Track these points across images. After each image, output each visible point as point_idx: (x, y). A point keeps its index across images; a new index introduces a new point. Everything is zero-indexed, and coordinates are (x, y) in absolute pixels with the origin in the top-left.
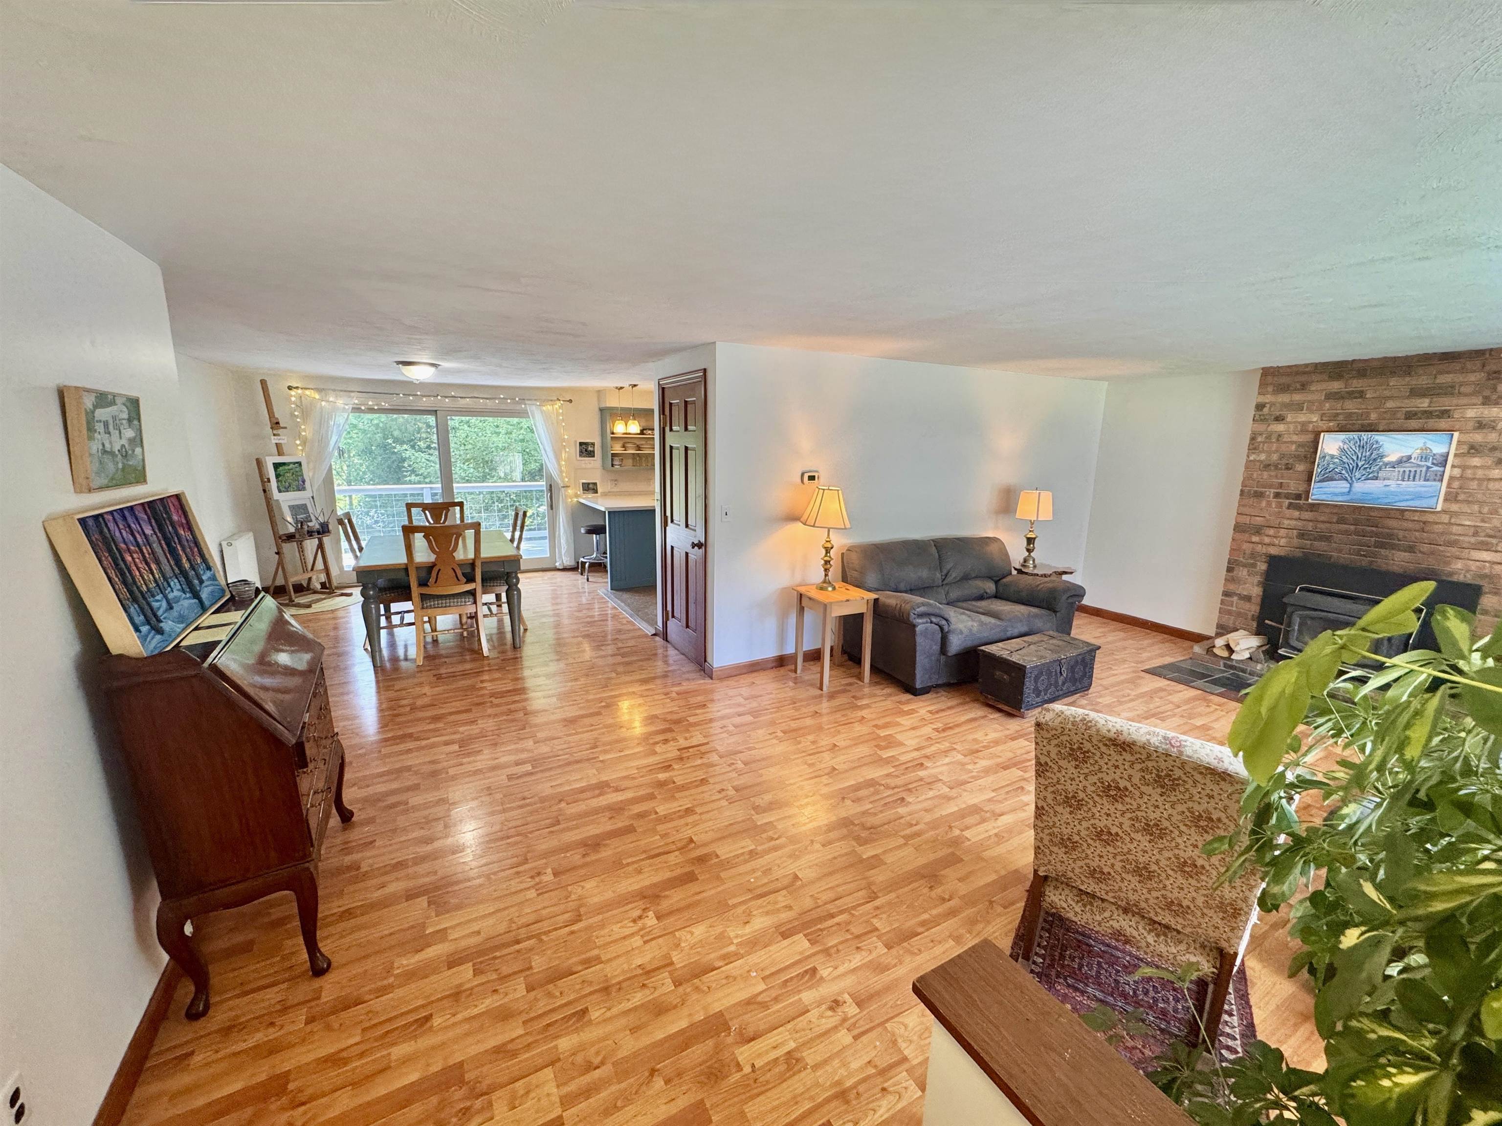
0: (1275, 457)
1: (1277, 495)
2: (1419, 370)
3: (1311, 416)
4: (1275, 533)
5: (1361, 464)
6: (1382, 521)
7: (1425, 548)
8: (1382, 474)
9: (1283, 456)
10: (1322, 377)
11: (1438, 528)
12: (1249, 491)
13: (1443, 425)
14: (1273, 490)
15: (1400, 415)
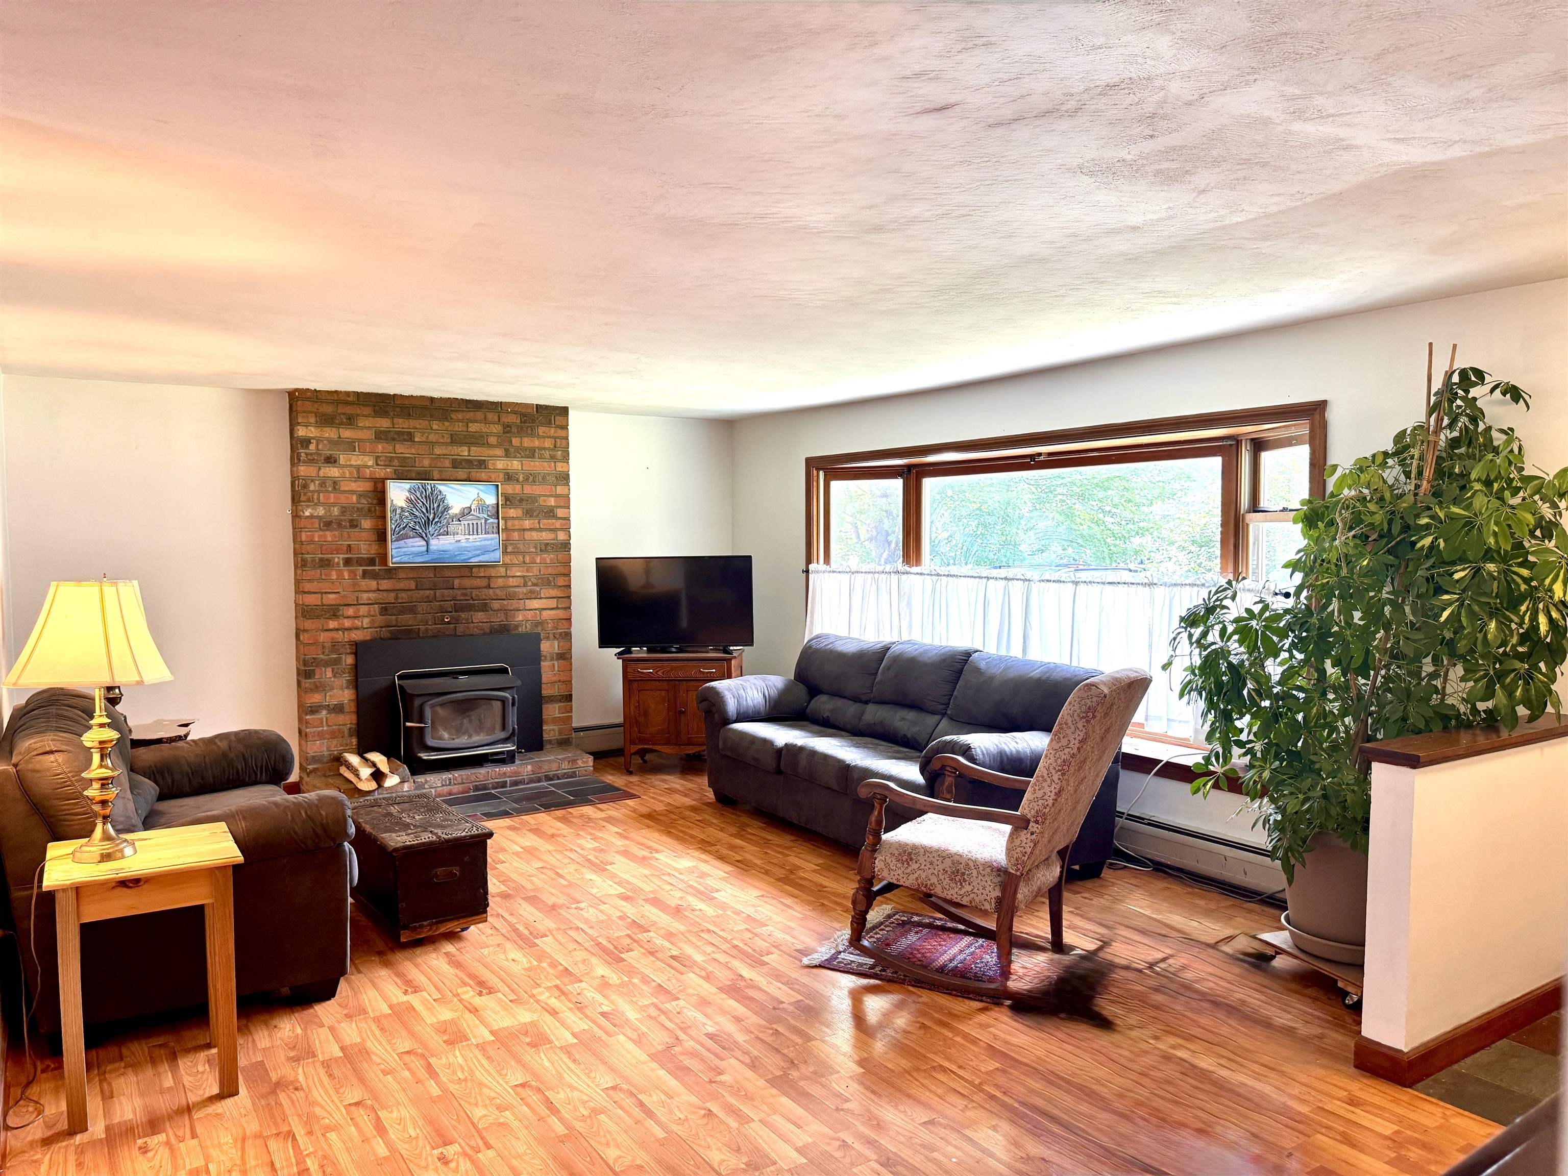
0: (336, 511)
1: (348, 562)
2: (453, 416)
3: (366, 459)
4: (355, 612)
5: (431, 517)
6: (457, 582)
7: (496, 605)
8: (451, 528)
9: (344, 510)
10: (367, 411)
11: (500, 582)
12: (313, 560)
13: (483, 476)
14: (341, 556)
15: (447, 463)
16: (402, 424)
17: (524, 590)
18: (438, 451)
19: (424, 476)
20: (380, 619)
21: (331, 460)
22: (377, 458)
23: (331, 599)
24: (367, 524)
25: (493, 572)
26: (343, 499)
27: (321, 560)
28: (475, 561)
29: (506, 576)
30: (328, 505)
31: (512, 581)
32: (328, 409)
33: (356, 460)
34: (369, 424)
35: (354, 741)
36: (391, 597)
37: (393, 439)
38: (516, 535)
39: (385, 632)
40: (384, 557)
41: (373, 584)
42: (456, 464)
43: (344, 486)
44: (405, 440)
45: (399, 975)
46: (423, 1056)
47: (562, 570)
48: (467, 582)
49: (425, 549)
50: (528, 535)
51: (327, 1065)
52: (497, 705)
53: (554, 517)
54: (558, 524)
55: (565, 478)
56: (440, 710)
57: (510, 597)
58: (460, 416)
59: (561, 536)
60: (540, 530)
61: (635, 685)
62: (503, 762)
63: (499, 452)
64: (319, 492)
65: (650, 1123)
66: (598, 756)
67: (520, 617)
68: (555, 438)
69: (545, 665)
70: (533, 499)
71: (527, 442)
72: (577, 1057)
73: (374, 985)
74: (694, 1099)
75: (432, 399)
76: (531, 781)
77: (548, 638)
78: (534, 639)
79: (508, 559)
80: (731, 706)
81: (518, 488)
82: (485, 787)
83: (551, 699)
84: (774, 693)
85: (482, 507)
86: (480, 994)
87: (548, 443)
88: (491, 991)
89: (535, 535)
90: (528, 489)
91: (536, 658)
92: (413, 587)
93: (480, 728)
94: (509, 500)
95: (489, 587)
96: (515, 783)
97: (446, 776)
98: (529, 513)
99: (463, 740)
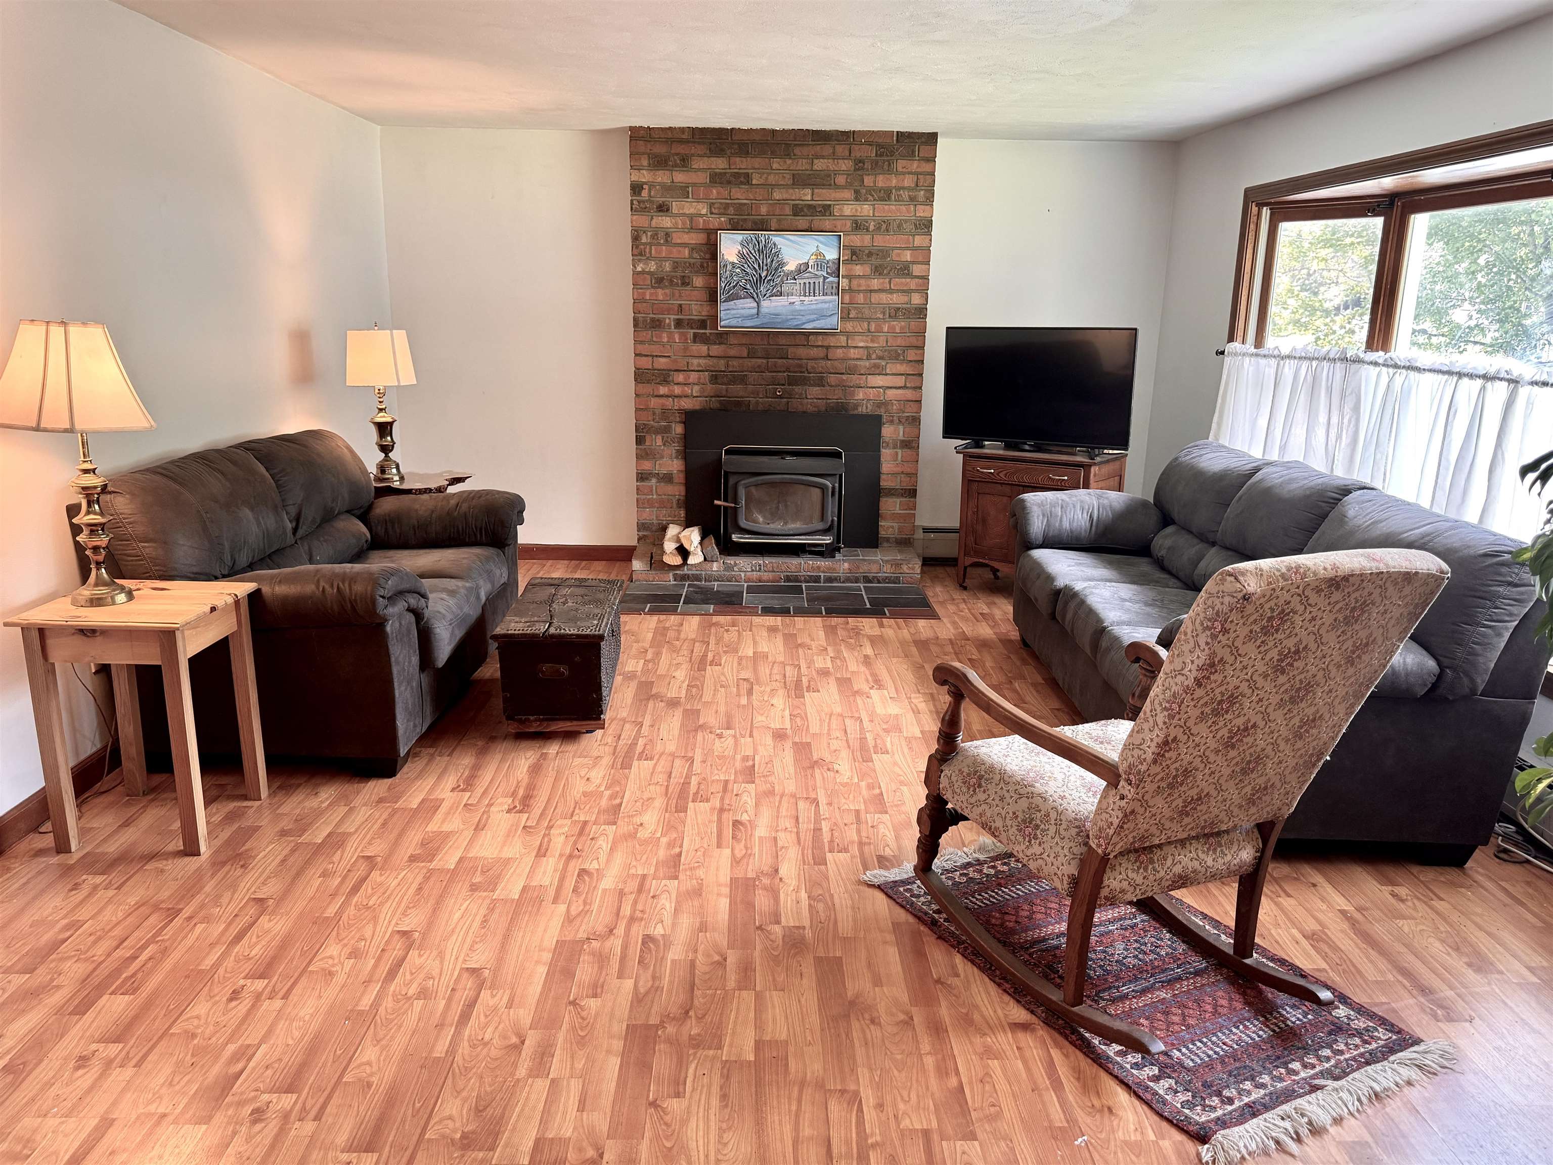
0: (668, 266)
1: (679, 324)
2: (797, 151)
3: (700, 206)
4: (685, 379)
5: (764, 274)
6: (791, 350)
7: (832, 379)
8: (785, 288)
9: (676, 265)
10: (701, 149)
11: (839, 353)
12: (645, 321)
13: (827, 224)
14: (672, 317)
15: (788, 210)
16: (742, 164)
17: (867, 363)
18: (777, 195)
19: (761, 226)
20: (710, 388)
21: (663, 209)
22: (711, 205)
23: (662, 363)
24: (699, 281)
25: (832, 341)
26: (675, 253)
27: (653, 320)
28: (810, 327)
29: (847, 347)
30: (660, 260)
31: (853, 353)
32: (661, 149)
33: (690, 207)
34: (704, 165)
35: (682, 513)
36: (722, 364)
37: (729, 182)
38: (860, 298)
39: (715, 404)
40: (714, 318)
41: (704, 349)
42: (797, 211)
43: (677, 238)
44: (742, 183)
47: (914, 341)
48: (802, 352)
49: (755, 311)
50: (875, 298)
52: (816, 492)
53: (909, 275)
54: (913, 284)
55: (926, 226)
56: (753, 489)
57: (852, 371)
58: (805, 151)
59: (916, 299)
60: (891, 291)
61: (975, 486)
62: (821, 554)
63: (848, 194)
64: (651, 244)
66: (929, 562)
67: (860, 395)
68: (917, 174)
69: (886, 453)
70: (884, 253)
71: (881, 181)
75: (774, 132)
76: (848, 580)
77: (892, 422)
78: (875, 422)
79: (849, 326)
81: (867, 238)
83: (891, 492)
84: (1107, 515)
85: (819, 265)
87: (908, 181)
89: (884, 298)
90: (881, 241)
91: (874, 443)
92: (745, 354)
93: (796, 517)
94: (855, 254)
95: (826, 358)
96: (830, 580)
97: (759, 561)
98: (878, 271)
99: (777, 526)
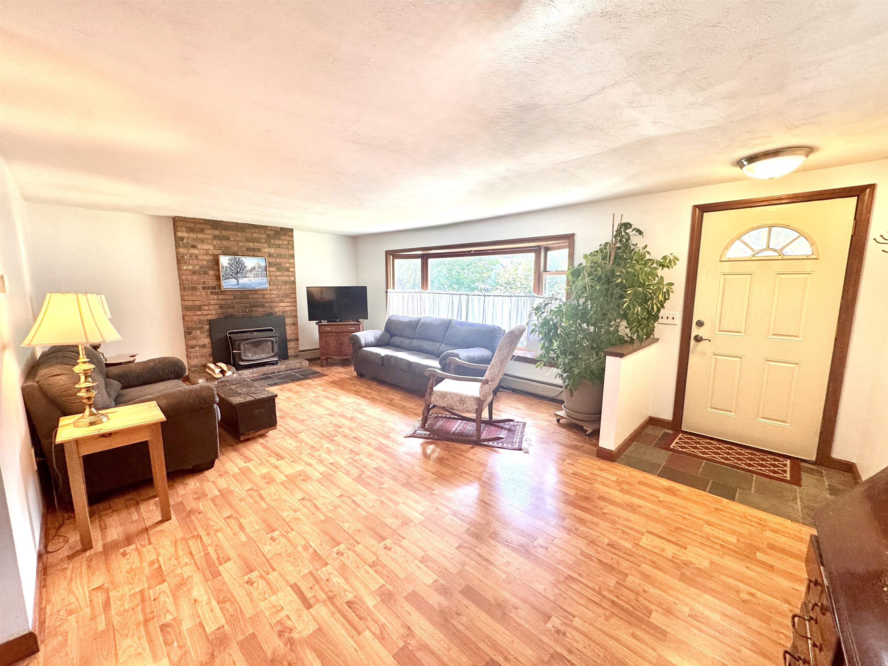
0: (197, 267)
1: (204, 288)
2: (246, 230)
3: (209, 246)
4: (208, 308)
5: (239, 270)
6: (250, 296)
7: (267, 305)
8: (247, 275)
9: (201, 267)
10: (209, 227)
11: (268, 296)
12: (188, 287)
13: (259, 254)
14: (201, 286)
15: (244, 249)
16: (225, 233)
17: (278, 299)
18: (240, 244)
19: (235, 254)
20: (220, 311)
21: (194, 247)
22: (214, 246)
23: (198, 303)
24: (211, 273)
25: (265, 292)
26: (201, 263)
27: (192, 287)
28: (257, 288)
29: (270, 294)
30: (194, 265)
31: (273, 296)
32: (192, 225)
33: (205, 247)
34: (210, 233)
35: (211, 358)
36: (223, 302)
37: (221, 239)
38: (274, 278)
39: (221, 316)
40: (219, 286)
41: (215, 297)
42: (248, 250)
43: (200, 257)
44: (225, 239)
45: (241, 454)
46: (257, 491)
47: (293, 291)
48: (255, 296)
49: (237, 283)
50: (279, 278)
51: (213, 500)
52: (270, 343)
53: (289, 271)
54: (290, 274)
55: (293, 256)
56: (246, 346)
57: (273, 302)
58: (249, 230)
59: (292, 278)
60: (283, 276)
61: (323, 334)
62: (273, 364)
63: (265, 245)
64: (189, 259)
65: (359, 509)
66: (310, 360)
67: (277, 309)
68: (288, 240)
69: (287, 327)
70: (280, 264)
71: (277, 242)
72: (323, 483)
73: (231, 460)
74: (375, 497)
75: (237, 223)
76: (285, 371)
77: (288, 317)
78: (284, 318)
79: (271, 287)
80: (363, 342)
81: (274, 260)
82: (267, 374)
83: (290, 340)
84: (378, 336)
85: (259, 267)
86: (278, 460)
87: (286, 242)
88: (282, 458)
89: (281, 278)
90: (278, 260)
91: (284, 325)
92: (232, 298)
93: (263, 352)
94: (270, 264)
95: (264, 298)
96: (278, 372)
97: (251, 370)
98: (279, 269)
99: (256, 357)
